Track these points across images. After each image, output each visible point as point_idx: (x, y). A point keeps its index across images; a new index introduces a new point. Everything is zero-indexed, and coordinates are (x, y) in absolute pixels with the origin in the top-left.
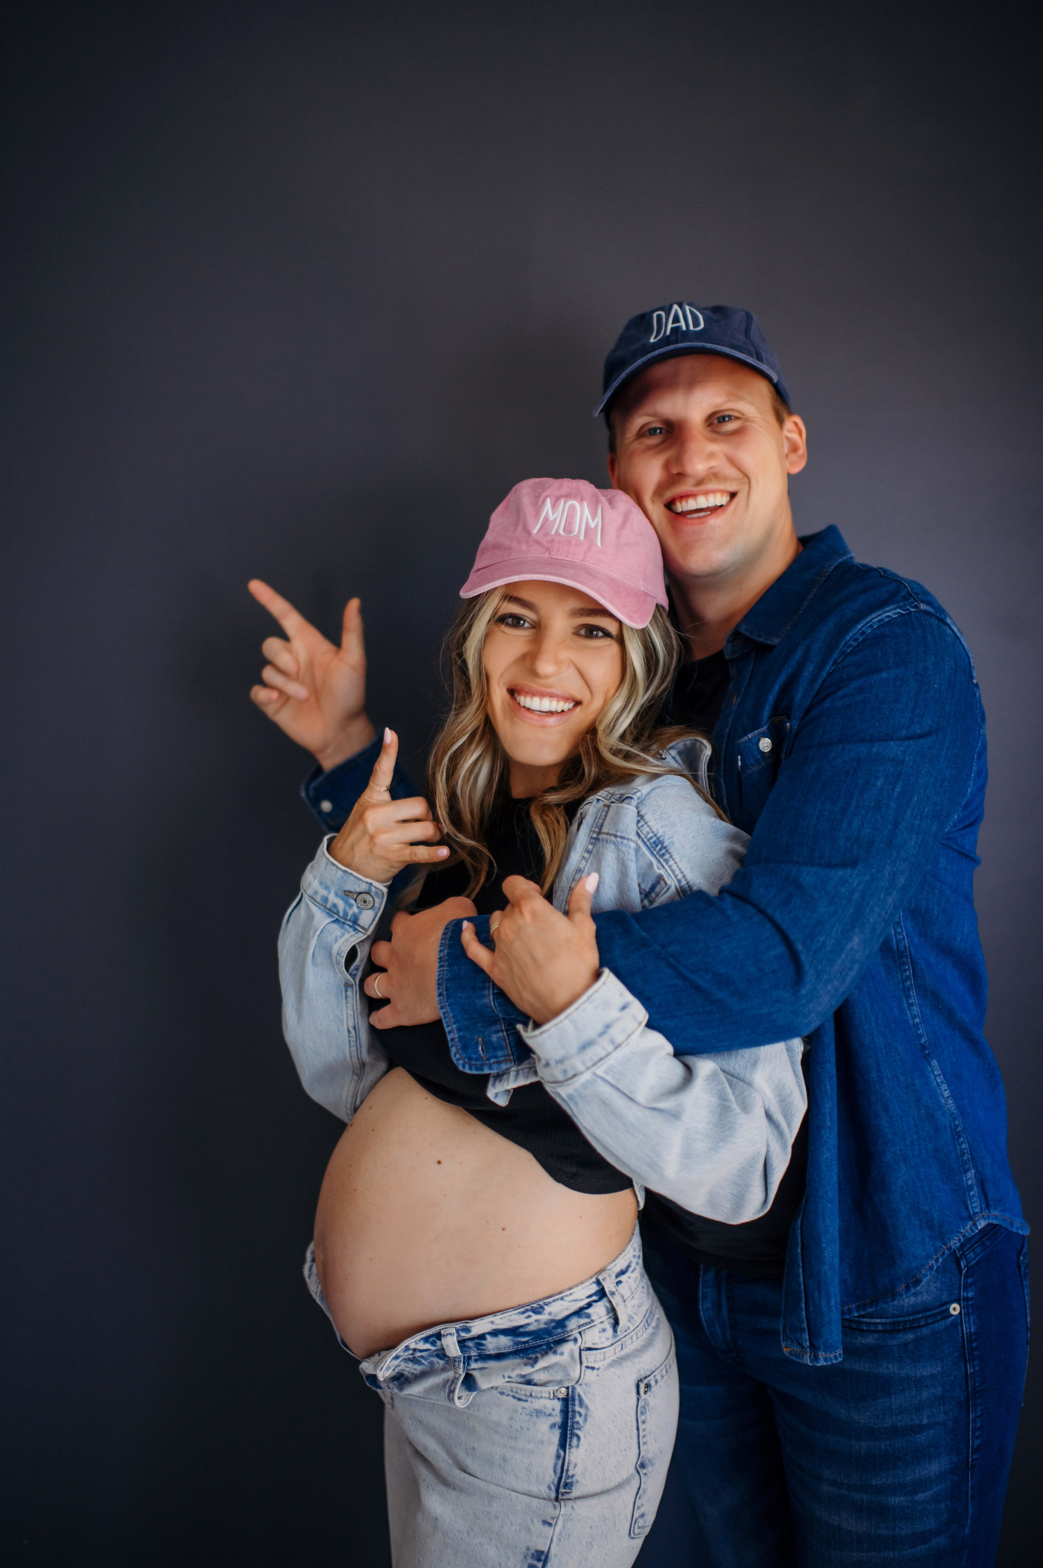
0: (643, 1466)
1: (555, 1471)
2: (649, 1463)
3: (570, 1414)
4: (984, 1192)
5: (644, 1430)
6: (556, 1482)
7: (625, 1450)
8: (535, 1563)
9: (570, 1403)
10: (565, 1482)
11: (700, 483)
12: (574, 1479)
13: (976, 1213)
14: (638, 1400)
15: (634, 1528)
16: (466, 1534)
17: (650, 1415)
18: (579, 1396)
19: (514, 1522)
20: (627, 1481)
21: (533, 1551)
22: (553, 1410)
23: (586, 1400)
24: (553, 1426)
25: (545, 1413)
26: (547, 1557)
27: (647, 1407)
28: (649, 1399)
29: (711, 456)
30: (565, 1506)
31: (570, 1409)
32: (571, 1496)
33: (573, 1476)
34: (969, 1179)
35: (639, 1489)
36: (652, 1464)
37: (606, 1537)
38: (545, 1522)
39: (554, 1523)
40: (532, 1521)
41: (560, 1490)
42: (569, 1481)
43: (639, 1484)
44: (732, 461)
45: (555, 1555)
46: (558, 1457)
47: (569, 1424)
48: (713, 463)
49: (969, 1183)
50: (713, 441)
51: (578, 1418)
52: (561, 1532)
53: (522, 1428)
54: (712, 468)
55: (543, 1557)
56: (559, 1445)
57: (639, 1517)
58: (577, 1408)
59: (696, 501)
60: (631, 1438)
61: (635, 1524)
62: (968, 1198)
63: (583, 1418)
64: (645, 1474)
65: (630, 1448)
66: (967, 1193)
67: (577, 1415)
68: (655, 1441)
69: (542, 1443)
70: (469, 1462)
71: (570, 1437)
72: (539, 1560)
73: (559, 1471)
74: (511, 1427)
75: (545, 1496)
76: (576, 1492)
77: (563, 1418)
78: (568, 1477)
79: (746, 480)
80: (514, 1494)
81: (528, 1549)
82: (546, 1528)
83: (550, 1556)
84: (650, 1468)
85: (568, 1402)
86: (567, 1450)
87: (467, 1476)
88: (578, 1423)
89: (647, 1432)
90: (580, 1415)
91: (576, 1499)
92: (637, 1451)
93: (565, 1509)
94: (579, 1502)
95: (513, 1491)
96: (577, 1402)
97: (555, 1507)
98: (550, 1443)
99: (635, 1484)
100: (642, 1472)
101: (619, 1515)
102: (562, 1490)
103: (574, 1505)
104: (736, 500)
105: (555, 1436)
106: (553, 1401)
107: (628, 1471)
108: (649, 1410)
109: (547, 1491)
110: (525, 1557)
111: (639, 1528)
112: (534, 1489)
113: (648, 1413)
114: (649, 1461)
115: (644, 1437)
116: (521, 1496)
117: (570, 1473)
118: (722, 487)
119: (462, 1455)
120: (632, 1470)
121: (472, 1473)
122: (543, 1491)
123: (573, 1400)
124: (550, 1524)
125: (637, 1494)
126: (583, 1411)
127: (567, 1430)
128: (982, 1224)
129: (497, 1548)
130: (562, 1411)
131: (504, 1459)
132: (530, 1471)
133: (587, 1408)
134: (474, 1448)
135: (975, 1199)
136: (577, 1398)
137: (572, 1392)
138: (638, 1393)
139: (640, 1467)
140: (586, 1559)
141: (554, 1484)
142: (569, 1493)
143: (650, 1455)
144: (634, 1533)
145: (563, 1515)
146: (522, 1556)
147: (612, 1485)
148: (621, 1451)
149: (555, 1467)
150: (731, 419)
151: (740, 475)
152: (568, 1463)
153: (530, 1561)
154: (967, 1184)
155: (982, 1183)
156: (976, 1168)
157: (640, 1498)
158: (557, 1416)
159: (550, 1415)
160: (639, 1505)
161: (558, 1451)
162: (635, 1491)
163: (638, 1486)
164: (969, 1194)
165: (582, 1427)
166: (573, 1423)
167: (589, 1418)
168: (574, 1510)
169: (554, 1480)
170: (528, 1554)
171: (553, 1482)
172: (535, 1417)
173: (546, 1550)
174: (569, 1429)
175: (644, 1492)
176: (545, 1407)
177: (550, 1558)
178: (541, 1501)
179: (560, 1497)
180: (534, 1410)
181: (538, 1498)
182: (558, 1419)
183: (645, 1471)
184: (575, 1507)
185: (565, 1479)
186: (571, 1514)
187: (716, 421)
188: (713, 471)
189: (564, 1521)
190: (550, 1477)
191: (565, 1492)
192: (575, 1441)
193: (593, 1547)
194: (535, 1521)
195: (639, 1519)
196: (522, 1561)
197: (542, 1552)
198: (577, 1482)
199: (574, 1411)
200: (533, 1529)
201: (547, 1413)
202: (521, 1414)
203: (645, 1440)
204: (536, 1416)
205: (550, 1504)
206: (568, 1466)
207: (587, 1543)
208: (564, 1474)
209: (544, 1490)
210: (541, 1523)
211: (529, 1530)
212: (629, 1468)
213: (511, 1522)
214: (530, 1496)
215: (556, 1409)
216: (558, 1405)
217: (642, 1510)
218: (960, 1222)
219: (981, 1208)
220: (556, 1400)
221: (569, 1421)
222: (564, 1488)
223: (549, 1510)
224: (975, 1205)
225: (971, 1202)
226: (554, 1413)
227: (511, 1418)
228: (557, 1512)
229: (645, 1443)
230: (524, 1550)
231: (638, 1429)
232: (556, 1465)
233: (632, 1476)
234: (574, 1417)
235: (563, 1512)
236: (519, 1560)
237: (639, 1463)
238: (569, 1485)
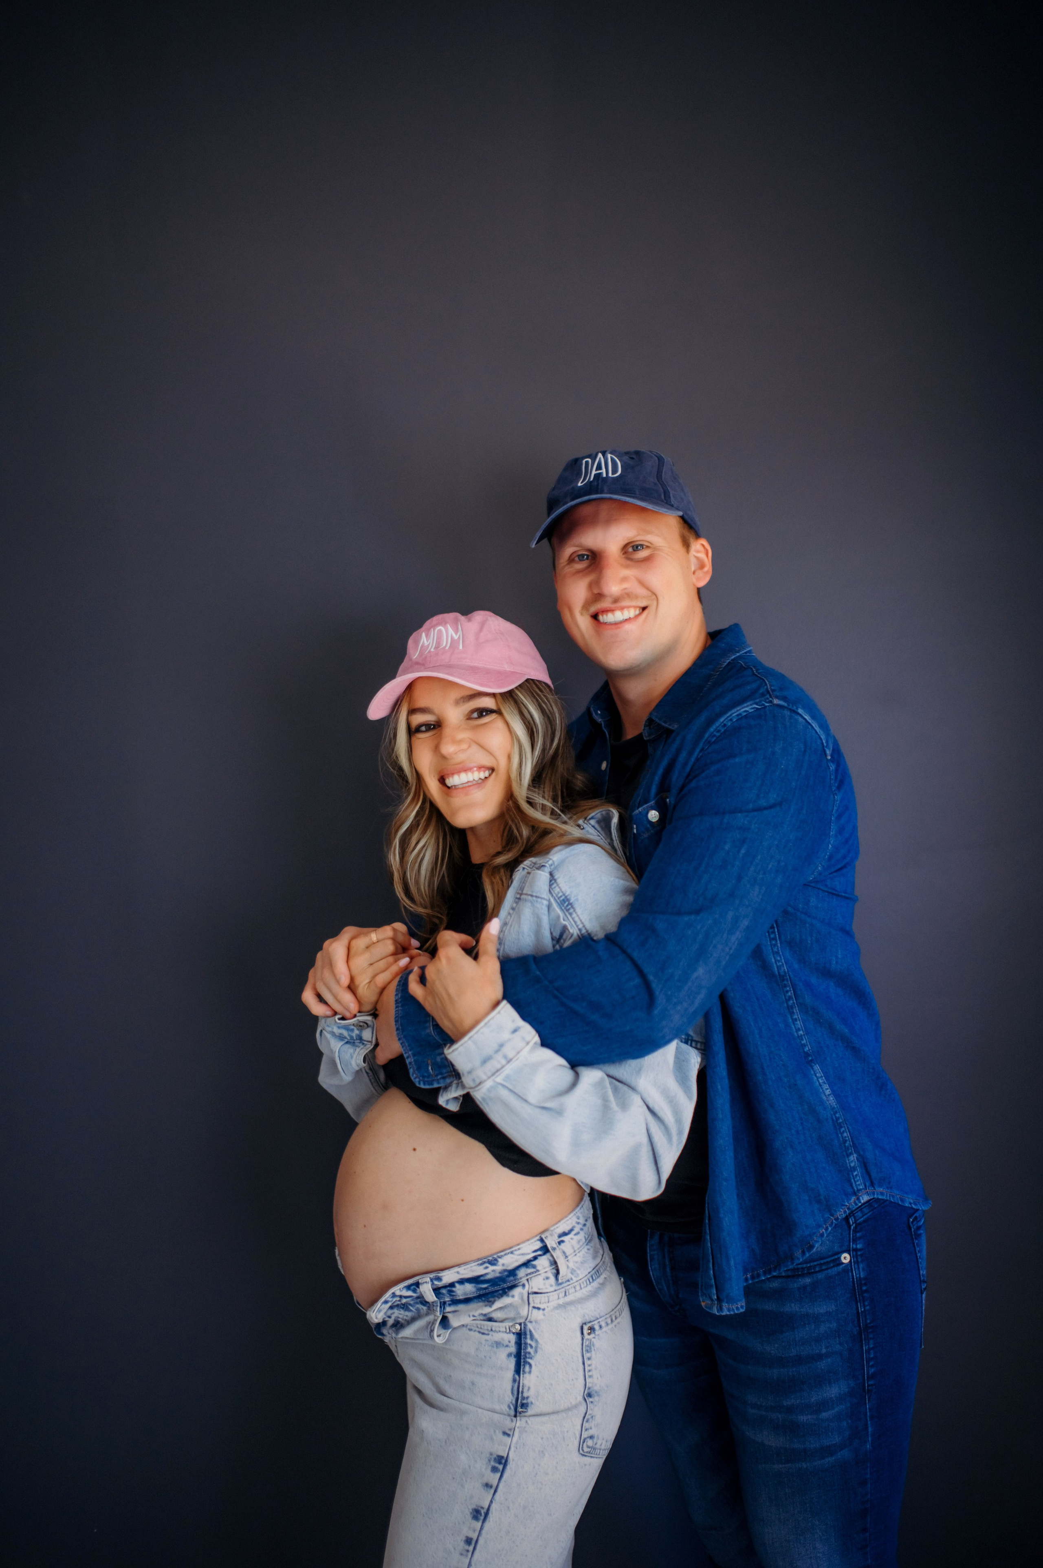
0: (589, 1395)
1: (512, 1393)
2: (595, 1394)
3: (523, 1345)
4: (868, 1173)
5: (589, 1365)
6: (514, 1402)
7: (573, 1380)
8: (497, 1465)
9: (523, 1337)
10: (521, 1402)
11: (616, 600)
12: (529, 1400)
13: (861, 1190)
14: (583, 1339)
15: (583, 1445)
16: (444, 1443)
17: (596, 1354)
18: (530, 1331)
19: (480, 1433)
20: (576, 1406)
21: (495, 1456)
22: (509, 1342)
23: (536, 1335)
24: (509, 1355)
25: (503, 1345)
26: (506, 1461)
27: (592, 1347)
28: (593, 1340)
29: (624, 579)
30: (520, 1420)
31: (523, 1342)
32: (526, 1414)
33: (527, 1398)
34: (852, 1161)
35: (586, 1413)
36: (599, 1395)
37: (556, 1448)
38: (505, 1433)
39: (511, 1434)
40: (495, 1432)
41: (518, 1409)
42: (525, 1401)
43: (586, 1407)
44: (642, 583)
45: (513, 1460)
46: (514, 1381)
47: (522, 1354)
48: (625, 585)
49: (852, 1165)
50: (627, 567)
51: (529, 1349)
52: (517, 1442)
53: (485, 1357)
54: (625, 589)
55: (503, 1461)
56: (515, 1371)
57: (588, 1437)
58: (529, 1341)
59: (614, 615)
60: (578, 1371)
61: (584, 1442)
62: (852, 1177)
63: (533, 1349)
64: (592, 1402)
65: (577, 1379)
66: (851, 1173)
67: (529, 1346)
68: (601, 1376)
69: (501, 1368)
70: (447, 1388)
71: (523, 1365)
72: (500, 1463)
73: (516, 1393)
74: (477, 1356)
75: (506, 1413)
76: (530, 1411)
77: (517, 1349)
78: (523, 1398)
79: (654, 597)
80: (480, 1411)
81: (491, 1454)
82: (506, 1438)
83: (509, 1460)
84: (596, 1398)
85: (521, 1336)
86: (521, 1375)
87: (445, 1398)
88: (529, 1353)
89: (593, 1367)
90: (531, 1347)
91: (530, 1416)
92: (583, 1382)
93: (520, 1422)
94: (531, 1418)
95: (480, 1408)
96: (528, 1336)
97: (512, 1421)
98: (507, 1369)
99: (582, 1409)
100: (589, 1400)
101: (567, 1432)
102: (519, 1409)
103: (528, 1420)
104: (646, 612)
105: (512, 1363)
106: (509, 1335)
107: (576, 1398)
108: (594, 1350)
109: (508, 1410)
110: (489, 1461)
111: (588, 1447)
112: (497, 1407)
113: (593, 1352)
114: (596, 1392)
115: (589, 1371)
116: (485, 1412)
117: (525, 1395)
118: (634, 603)
119: (441, 1382)
120: (580, 1398)
121: (450, 1396)
122: (504, 1410)
123: (525, 1334)
124: (509, 1435)
125: (584, 1417)
126: (533, 1344)
127: (521, 1358)
128: (865, 1198)
129: (467, 1454)
130: (516, 1343)
131: (473, 1384)
132: (493, 1392)
133: (537, 1341)
134: (450, 1376)
135: (858, 1178)
136: (528, 1333)
137: (525, 1328)
138: (582, 1333)
139: (587, 1396)
140: (539, 1465)
141: (513, 1404)
142: (525, 1412)
143: (596, 1388)
144: (583, 1450)
145: (518, 1427)
146: (487, 1460)
147: (562, 1408)
148: (569, 1380)
149: (512, 1390)
150: (643, 548)
151: (650, 593)
152: (523, 1386)
153: (493, 1463)
154: (850, 1166)
155: (864, 1164)
156: (857, 1152)
157: (587, 1421)
158: (512, 1347)
159: (507, 1346)
160: (587, 1427)
161: (514, 1375)
162: (583, 1415)
163: (585, 1412)
164: (853, 1174)
165: (533, 1357)
166: (526, 1353)
167: (539, 1351)
168: (528, 1424)
169: (512, 1400)
170: (491, 1458)
171: (511, 1403)
172: (495, 1348)
173: (505, 1456)
174: (522, 1357)
175: (592, 1417)
176: (503, 1339)
177: (509, 1462)
178: (502, 1416)
179: (518, 1414)
180: (495, 1342)
181: (500, 1414)
182: (513, 1349)
183: (591, 1400)
184: (529, 1421)
185: (521, 1400)
186: (525, 1427)
187: (630, 550)
188: (626, 591)
189: (520, 1432)
190: (509, 1398)
191: (522, 1412)
192: (527, 1368)
193: (545, 1455)
194: (497, 1431)
195: (588, 1439)
196: (487, 1464)
197: (502, 1457)
198: (532, 1403)
199: (526, 1344)
200: (495, 1438)
201: (505, 1345)
202: (485, 1346)
203: (590, 1374)
204: (497, 1346)
205: (509, 1418)
206: (523, 1389)
207: (539, 1451)
208: (520, 1395)
209: (505, 1408)
210: (501, 1433)
211: (492, 1439)
212: (577, 1395)
213: (479, 1432)
214: (492, 1412)
215: (511, 1341)
216: (513, 1338)
217: (590, 1432)
218: (844, 1197)
219: (865, 1186)
220: (512, 1334)
221: (522, 1351)
222: (521, 1408)
223: (508, 1423)
224: (859, 1182)
225: (854, 1181)
226: (510, 1344)
227: (477, 1349)
228: (514, 1424)
229: (590, 1376)
230: (488, 1455)
231: (584, 1364)
232: (513, 1387)
233: (580, 1403)
234: (526, 1348)
235: (518, 1424)
236: (485, 1463)
237: (586, 1392)
238: (525, 1405)
